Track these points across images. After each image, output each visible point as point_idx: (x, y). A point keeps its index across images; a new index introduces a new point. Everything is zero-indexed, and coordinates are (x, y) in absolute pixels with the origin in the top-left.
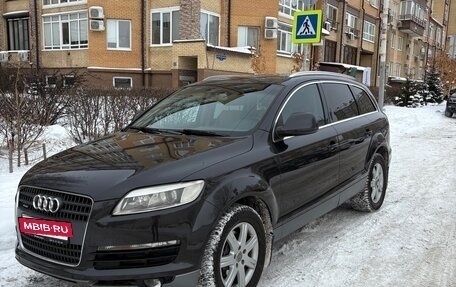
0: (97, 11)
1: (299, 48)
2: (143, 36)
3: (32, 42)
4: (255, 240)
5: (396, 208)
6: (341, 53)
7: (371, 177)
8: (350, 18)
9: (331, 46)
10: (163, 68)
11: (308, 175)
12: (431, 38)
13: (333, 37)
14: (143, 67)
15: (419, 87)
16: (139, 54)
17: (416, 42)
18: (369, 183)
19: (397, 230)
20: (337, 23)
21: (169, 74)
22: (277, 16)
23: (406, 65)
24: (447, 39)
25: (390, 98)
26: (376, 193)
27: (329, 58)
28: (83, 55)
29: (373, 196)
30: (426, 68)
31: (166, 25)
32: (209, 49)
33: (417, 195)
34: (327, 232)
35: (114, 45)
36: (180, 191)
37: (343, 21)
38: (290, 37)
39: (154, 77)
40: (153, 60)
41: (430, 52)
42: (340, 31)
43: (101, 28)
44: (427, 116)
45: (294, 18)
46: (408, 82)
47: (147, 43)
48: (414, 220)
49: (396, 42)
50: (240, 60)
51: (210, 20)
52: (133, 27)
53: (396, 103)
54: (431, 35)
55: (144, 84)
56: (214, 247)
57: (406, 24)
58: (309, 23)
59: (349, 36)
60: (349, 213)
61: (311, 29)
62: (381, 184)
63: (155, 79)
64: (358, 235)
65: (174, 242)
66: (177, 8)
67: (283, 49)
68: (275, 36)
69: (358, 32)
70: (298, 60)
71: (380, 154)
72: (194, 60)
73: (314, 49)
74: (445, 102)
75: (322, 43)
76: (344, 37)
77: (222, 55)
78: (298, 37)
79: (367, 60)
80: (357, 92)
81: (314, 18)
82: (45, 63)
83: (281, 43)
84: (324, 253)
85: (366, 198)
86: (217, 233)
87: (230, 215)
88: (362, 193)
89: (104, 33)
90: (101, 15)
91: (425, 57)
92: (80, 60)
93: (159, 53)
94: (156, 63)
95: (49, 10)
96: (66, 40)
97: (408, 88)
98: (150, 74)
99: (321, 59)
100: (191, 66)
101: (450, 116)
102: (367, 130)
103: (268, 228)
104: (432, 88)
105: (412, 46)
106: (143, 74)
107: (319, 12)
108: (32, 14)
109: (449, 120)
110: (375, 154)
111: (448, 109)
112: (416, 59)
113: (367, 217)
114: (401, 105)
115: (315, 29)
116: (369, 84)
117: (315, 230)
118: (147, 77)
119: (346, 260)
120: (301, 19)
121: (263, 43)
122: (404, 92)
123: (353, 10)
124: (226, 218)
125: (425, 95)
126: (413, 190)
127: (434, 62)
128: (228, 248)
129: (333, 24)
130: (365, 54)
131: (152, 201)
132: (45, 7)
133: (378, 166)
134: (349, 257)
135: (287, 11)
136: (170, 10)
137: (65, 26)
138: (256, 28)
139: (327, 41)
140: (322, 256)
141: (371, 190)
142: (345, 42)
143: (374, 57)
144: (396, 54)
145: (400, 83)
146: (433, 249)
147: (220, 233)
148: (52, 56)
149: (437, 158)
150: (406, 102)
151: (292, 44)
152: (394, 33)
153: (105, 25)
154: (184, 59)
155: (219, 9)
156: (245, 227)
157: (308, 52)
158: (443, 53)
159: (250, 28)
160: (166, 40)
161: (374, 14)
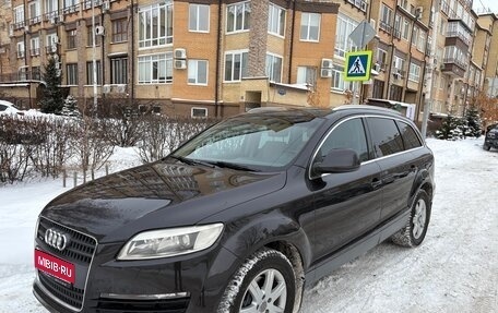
0: (180, 53)
1: (351, 86)
2: (217, 73)
3: (129, 77)
4: (282, 287)
5: (438, 245)
6: (387, 92)
7: (413, 213)
8: (397, 60)
9: (379, 85)
10: (232, 101)
11: (353, 208)
12: (471, 79)
13: (381, 77)
14: (217, 100)
15: (458, 123)
16: (214, 89)
17: (456, 83)
18: (412, 219)
19: (440, 271)
20: (386, 64)
21: (237, 106)
22: (332, 58)
23: (446, 103)
24: (485, 81)
25: (431, 131)
26: (418, 229)
27: (377, 94)
28: (168, 88)
29: (414, 232)
30: (465, 105)
31: (237, 65)
32: (271, 85)
33: (460, 230)
34: (366, 268)
35: (193, 81)
36: (193, 237)
37: (391, 63)
38: (343, 76)
39: (225, 108)
40: (225, 94)
41: (469, 92)
42: (388, 73)
43: (184, 66)
44: (466, 149)
45: (346, 60)
46: (449, 118)
47: (220, 80)
48: (458, 259)
49: (439, 82)
50: (298, 95)
51: (275, 61)
52: (209, 66)
53: (436, 136)
54: (470, 76)
55: (216, 115)
56: (231, 300)
57: (448, 67)
58: (360, 63)
59: (396, 76)
60: (389, 247)
61: (361, 68)
62: (424, 219)
63: (226, 110)
64: (398, 274)
65: (184, 294)
66: (247, 50)
67: (337, 86)
68: (330, 75)
69: (404, 73)
70: (349, 96)
71: (424, 190)
72: (258, 95)
73: (364, 87)
74: (483, 137)
75: (371, 82)
76: (392, 77)
77: (282, 90)
78: (349, 75)
79: (411, 97)
80: (402, 126)
81: (364, 59)
82: (138, 95)
83: (335, 81)
84: (360, 295)
85: (407, 234)
86: (236, 284)
87: (253, 262)
88: (404, 229)
89: (185, 70)
90: (184, 56)
91: (465, 96)
92: (166, 92)
93: (229, 88)
94: (228, 97)
95: (143, 52)
96: (155, 77)
97: (449, 123)
98: (222, 105)
99: (370, 96)
100: (255, 99)
101: (488, 150)
102: (411, 166)
103: (299, 273)
104: (471, 124)
105: (453, 86)
106: (216, 105)
107: (369, 53)
108: (130, 55)
109: (487, 153)
110: (420, 190)
111: (486, 144)
112: (456, 97)
113: (407, 252)
114: (441, 138)
115: (365, 69)
116: (412, 118)
117: (354, 265)
118: (219, 108)
119: (384, 306)
120: (352, 60)
121: (319, 80)
122: (445, 126)
123: (401, 53)
124: (247, 265)
125: (464, 130)
126: (455, 224)
127: (474, 100)
128: (250, 298)
129: (382, 66)
130: (410, 92)
131: (161, 246)
132: (140, 49)
133: (422, 202)
134: (387, 302)
135: (342, 54)
136: (241, 52)
137: (155, 64)
138: (313, 68)
139: (376, 80)
140: (358, 298)
141: (413, 226)
142: (392, 82)
143: (418, 95)
144: (438, 92)
145: (441, 118)
146: (481, 299)
147: (239, 283)
148: (143, 89)
149: (479, 192)
150: (446, 136)
151: (344, 82)
152: (437, 74)
153: (187, 64)
154: (250, 93)
155: (282, 52)
156: (271, 274)
157: (358, 89)
158: (482, 93)
159: (308, 68)
160: (236, 78)
161: (420, 57)
